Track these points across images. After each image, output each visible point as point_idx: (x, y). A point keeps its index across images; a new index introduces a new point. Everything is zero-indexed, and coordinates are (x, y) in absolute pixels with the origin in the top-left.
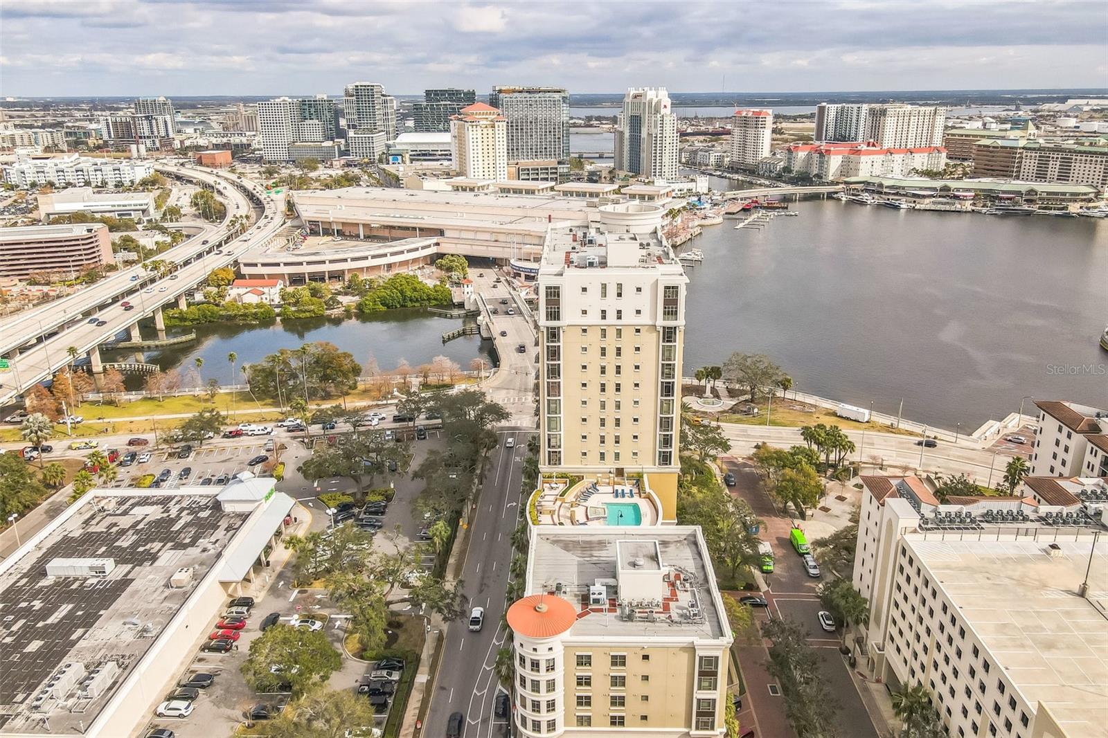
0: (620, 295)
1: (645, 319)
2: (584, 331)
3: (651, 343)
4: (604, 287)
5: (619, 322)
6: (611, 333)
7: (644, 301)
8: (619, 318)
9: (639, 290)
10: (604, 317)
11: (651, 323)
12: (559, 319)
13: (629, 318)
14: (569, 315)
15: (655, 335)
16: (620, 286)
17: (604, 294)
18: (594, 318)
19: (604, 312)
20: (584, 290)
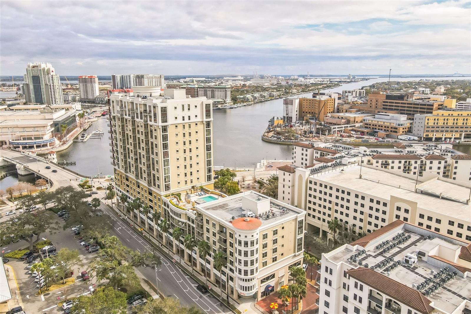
0: (189, 109)
1: (199, 119)
2: (176, 126)
3: (201, 128)
4: (183, 106)
5: (189, 121)
6: (187, 126)
7: (198, 111)
8: (189, 119)
9: (196, 106)
10: (184, 120)
11: (201, 120)
12: (167, 122)
13: (193, 119)
14: (171, 120)
15: (202, 125)
16: (189, 105)
17: (183, 109)
18: (180, 120)
19: (183, 117)
20: (176, 108)
